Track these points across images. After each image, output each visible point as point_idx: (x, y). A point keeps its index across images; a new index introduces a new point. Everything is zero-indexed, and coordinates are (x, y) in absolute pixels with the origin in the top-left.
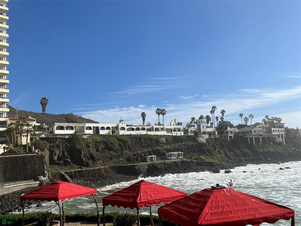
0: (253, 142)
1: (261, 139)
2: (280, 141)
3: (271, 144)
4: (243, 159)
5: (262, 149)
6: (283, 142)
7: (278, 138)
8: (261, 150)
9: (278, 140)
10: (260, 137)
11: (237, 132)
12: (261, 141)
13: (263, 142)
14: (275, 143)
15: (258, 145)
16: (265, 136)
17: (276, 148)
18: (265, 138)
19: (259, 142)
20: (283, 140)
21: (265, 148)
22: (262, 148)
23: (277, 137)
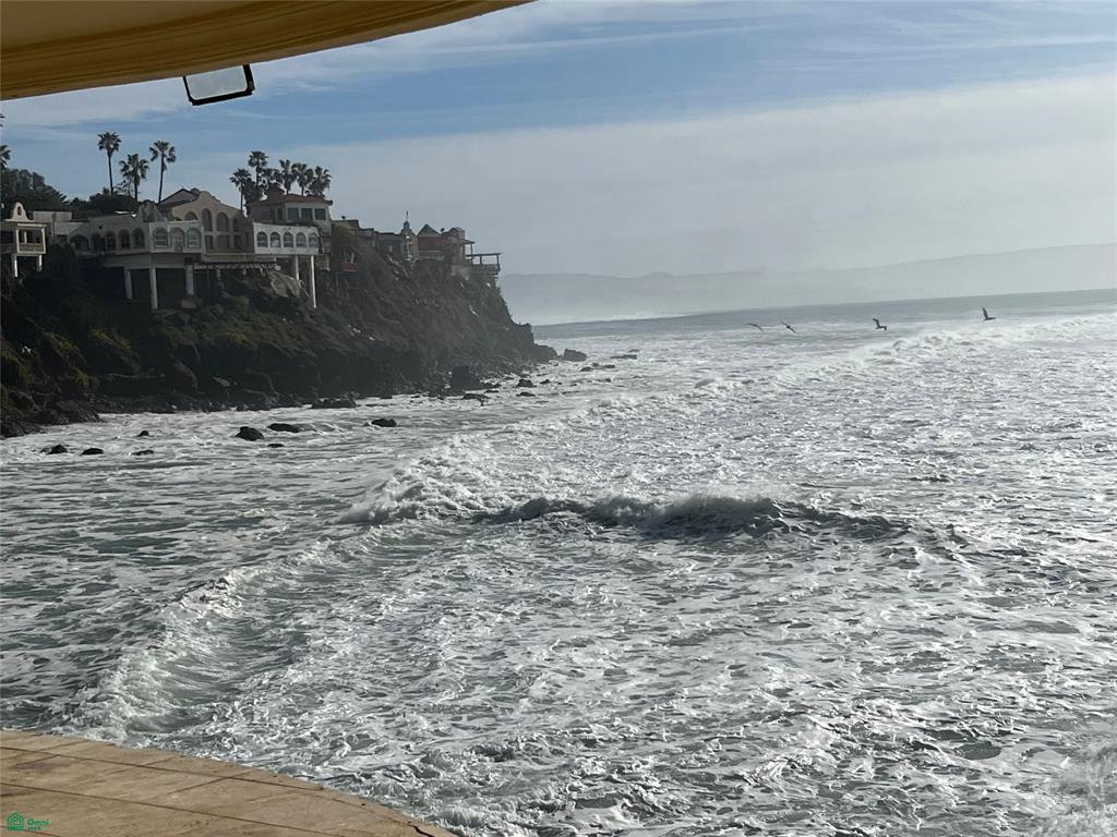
0: (150, 292)
1: (190, 278)
2: (289, 291)
3: (243, 305)
4: (86, 384)
5: (191, 331)
6: (307, 299)
7: (284, 277)
8: (187, 336)
9: (277, 288)
10: (190, 268)
11: (65, 236)
12: (191, 290)
13: (198, 296)
14: (264, 302)
15: (175, 312)
16: (214, 264)
17: (264, 326)
18: (213, 272)
19: (184, 295)
20: (309, 290)
21: (207, 324)
22: (191, 322)
23: (278, 268)
